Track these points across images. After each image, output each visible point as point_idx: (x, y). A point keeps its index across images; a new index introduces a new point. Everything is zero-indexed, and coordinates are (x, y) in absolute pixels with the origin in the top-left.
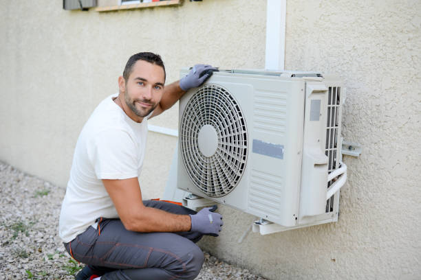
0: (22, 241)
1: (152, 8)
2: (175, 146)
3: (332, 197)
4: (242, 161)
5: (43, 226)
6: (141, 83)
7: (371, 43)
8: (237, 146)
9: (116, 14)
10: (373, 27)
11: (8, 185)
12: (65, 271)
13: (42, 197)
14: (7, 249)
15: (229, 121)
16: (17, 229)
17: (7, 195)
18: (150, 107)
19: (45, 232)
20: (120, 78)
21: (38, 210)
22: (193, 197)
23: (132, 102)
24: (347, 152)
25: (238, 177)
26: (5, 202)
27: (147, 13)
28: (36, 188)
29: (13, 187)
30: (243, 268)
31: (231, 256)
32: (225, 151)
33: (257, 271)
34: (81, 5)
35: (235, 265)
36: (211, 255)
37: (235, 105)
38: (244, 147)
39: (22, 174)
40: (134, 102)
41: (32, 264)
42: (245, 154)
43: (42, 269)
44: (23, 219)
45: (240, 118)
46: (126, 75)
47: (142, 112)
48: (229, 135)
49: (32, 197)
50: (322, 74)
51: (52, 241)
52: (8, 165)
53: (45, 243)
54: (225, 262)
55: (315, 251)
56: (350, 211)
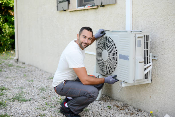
0: (44, 94)
1: (88, 9)
2: (94, 59)
4: (116, 62)
5: (51, 89)
6: (84, 37)
7: (160, 20)
8: (114, 57)
9: (75, 12)
10: (161, 14)
11: (39, 75)
12: (58, 103)
13: (51, 79)
14: (39, 96)
15: (111, 48)
16: (42, 90)
17: (38, 79)
18: (87, 45)
19: (52, 91)
20: (78, 35)
21: (49, 83)
22: (101, 75)
23: (81, 43)
24: (153, 58)
25: (115, 67)
26: (38, 81)
27: (86, 11)
28: (49, 76)
29: (41, 76)
30: (120, 101)
31: (117, 97)
32: (110, 59)
33: (125, 102)
34: (63, 9)
35: (118, 101)
36: (110, 98)
37: (113, 43)
38: (117, 57)
39: (44, 72)
40: (82, 43)
41: (47, 101)
42: (117, 59)
43: (50, 102)
44: (44, 86)
45: (115, 47)
46: (80, 34)
47: (84, 47)
48: (111, 53)
49: (47, 80)
50: (142, 31)
51: (54, 93)
52: (39, 69)
53: (52, 94)
54: (115, 100)
55: (144, 94)
56: (155, 79)
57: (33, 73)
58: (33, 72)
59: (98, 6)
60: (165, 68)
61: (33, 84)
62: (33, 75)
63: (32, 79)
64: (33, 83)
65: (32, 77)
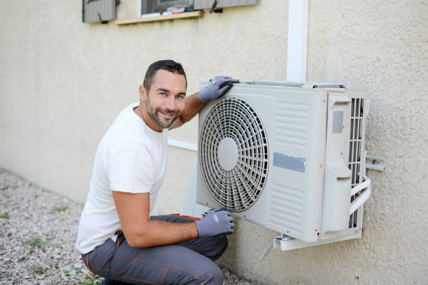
0: (39, 257)
1: (171, 20)
2: (194, 161)
3: (356, 212)
4: (263, 175)
5: (60, 242)
7: (395, 53)
8: (258, 159)
9: (135, 27)
10: (398, 37)
11: (25, 200)
13: (59, 212)
14: (24, 264)
15: (249, 133)
16: (34, 245)
17: (24, 210)
19: (62, 248)
20: (141, 87)
21: (55, 226)
23: (154, 112)
24: (371, 166)
25: (259, 191)
26: (23, 218)
27: (167, 25)
28: (54, 204)
29: (31, 203)
31: (252, 273)
32: (245, 164)
34: (100, 18)
35: (256, 283)
36: (231, 273)
37: (255, 118)
38: (265, 160)
39: (40, 190)
40: (156, 112)
41: (49, 280)
42: (266, 167)
44: (40, 234)
45: (261, 130)
46: (147, 84)
48: (249, 148)
49: (50, 213)
50: (345, 85)
51: (69, 257)
52: (26, 181)
53: (62, 259)
54: (246, 280)
55: (338, 268)
56: (374, 227)
57: (10, 191)
58: (10, 189)
59: (202, 10)
60: (405, 195)
61: (8, 226)
62: (8, 197)
63: (6, 211)
64: (9, 223)
65: (6, 206)
